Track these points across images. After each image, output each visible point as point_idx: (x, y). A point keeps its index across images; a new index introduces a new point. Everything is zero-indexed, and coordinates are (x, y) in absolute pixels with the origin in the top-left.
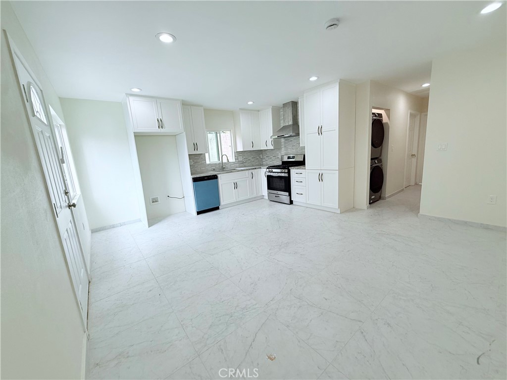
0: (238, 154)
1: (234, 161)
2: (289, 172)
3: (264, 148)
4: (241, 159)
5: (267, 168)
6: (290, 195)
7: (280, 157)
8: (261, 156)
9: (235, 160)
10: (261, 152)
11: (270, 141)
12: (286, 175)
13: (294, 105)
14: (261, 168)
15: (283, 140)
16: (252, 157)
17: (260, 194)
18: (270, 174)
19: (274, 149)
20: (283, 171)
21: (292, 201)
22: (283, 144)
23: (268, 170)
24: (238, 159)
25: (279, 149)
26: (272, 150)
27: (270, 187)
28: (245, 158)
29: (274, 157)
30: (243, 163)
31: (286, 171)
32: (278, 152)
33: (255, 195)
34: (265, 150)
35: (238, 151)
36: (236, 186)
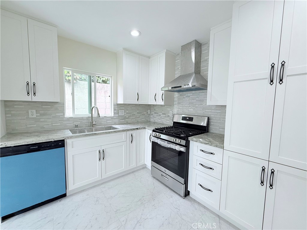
0: (118, 107)
1: (113, 115)
2: (187, 146)
3: (152, 102)
4: (122, 113)
5: (154, 131)
6: (186, 183)
7: (171, 115)
8: (149, 111)
9: (114, 113)
10: (149, 107)
11: (160, 93)
12: (183, 149)
13: (199, 46)
14: (145, 128)
15: (176, 95)
16: (138, 111)
17: (141, 163)
18: (156, 140)
19: (164, 106)
20: (178, 141)
21: (189, 192)
22: (176, 99)
23: (154, 133)
24: (118, 113)
25: (170, 106)
26: (161, 106)
27: (155, 158)
28: (127, 113)
29: (163, 114)
30: (125, 118)
31: (183, 142)
32: (169, 109)
33: (133, 165)
34: (154, 105)
35: (118, 103)
36: (102, 155)
